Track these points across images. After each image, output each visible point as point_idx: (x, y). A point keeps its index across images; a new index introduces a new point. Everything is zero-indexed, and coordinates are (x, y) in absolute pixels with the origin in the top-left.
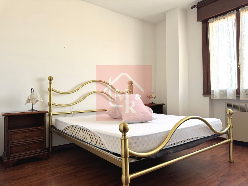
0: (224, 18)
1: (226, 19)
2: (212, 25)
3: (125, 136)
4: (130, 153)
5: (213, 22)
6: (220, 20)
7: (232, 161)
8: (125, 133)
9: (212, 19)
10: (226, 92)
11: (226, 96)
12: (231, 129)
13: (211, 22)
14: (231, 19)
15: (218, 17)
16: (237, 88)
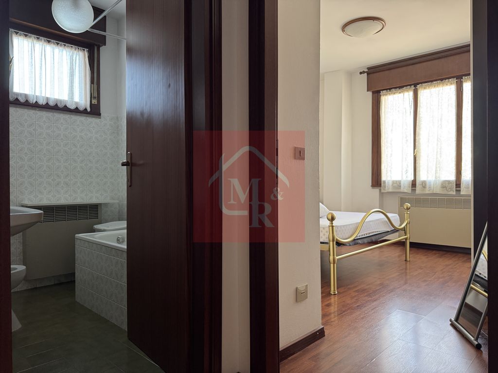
0: (400, 93)
1: (402, 95)
2: (385, 98)
3: (332, 223)
4: (337, 239)
5: (386, 95)
6: (394, 93)
7: (408, 259)
8: (332, 222)
9: (385, 91)
10: (400, 183)
11: (400, 189)
12: (408, 225)
13: (384, 95)
14: (408, 95)
15: (393, 90)
16: (413, 179)
